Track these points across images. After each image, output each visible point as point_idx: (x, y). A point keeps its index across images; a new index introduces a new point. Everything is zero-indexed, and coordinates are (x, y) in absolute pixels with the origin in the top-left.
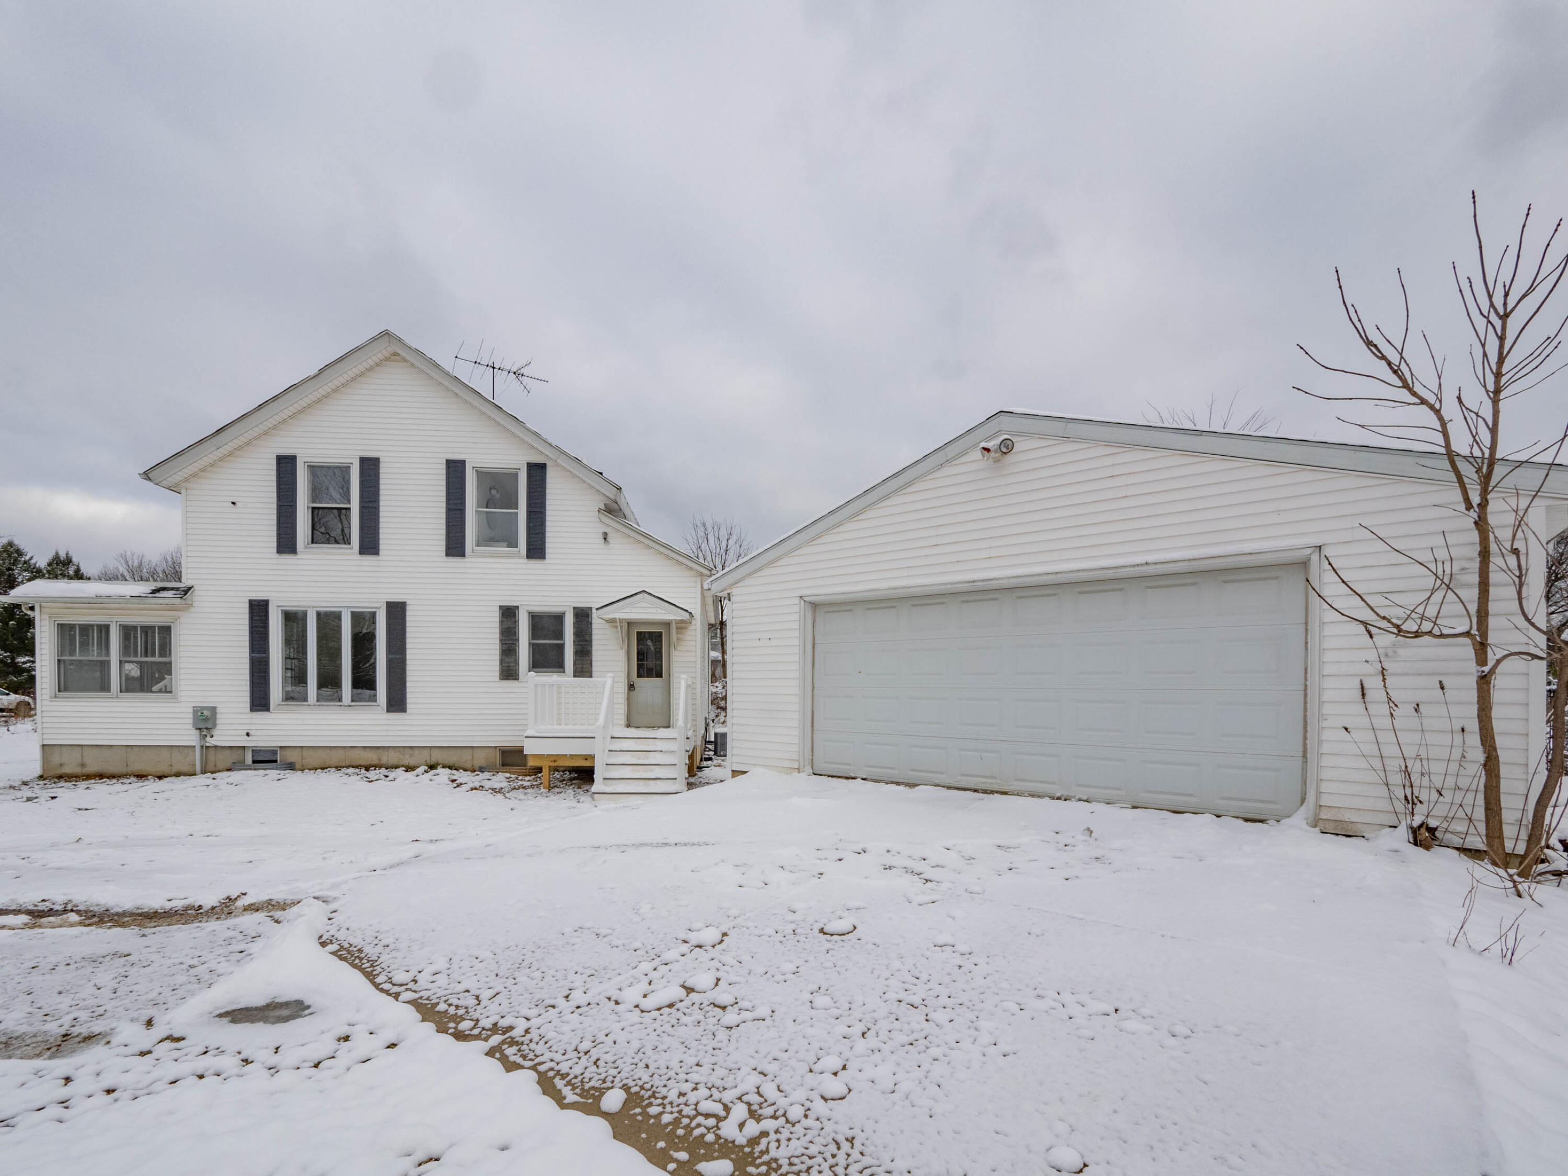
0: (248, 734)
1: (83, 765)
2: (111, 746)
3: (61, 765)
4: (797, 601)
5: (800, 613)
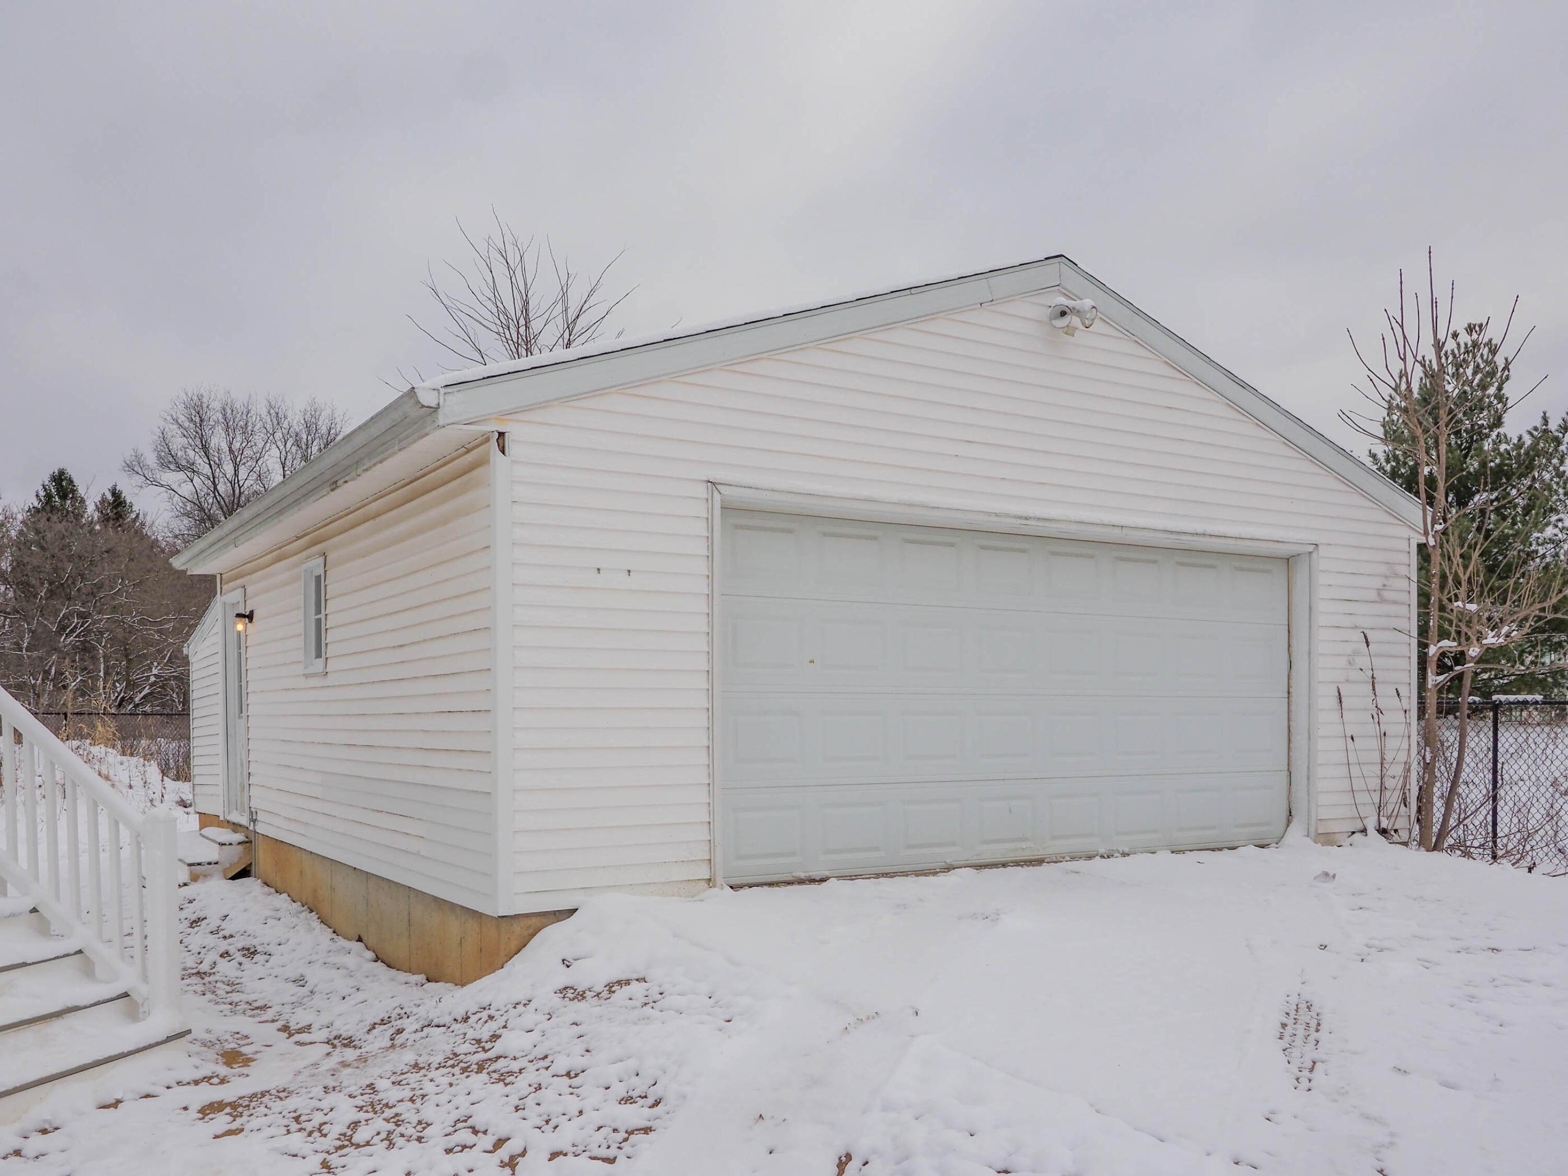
4: (701, 491)
5: (709, 521)
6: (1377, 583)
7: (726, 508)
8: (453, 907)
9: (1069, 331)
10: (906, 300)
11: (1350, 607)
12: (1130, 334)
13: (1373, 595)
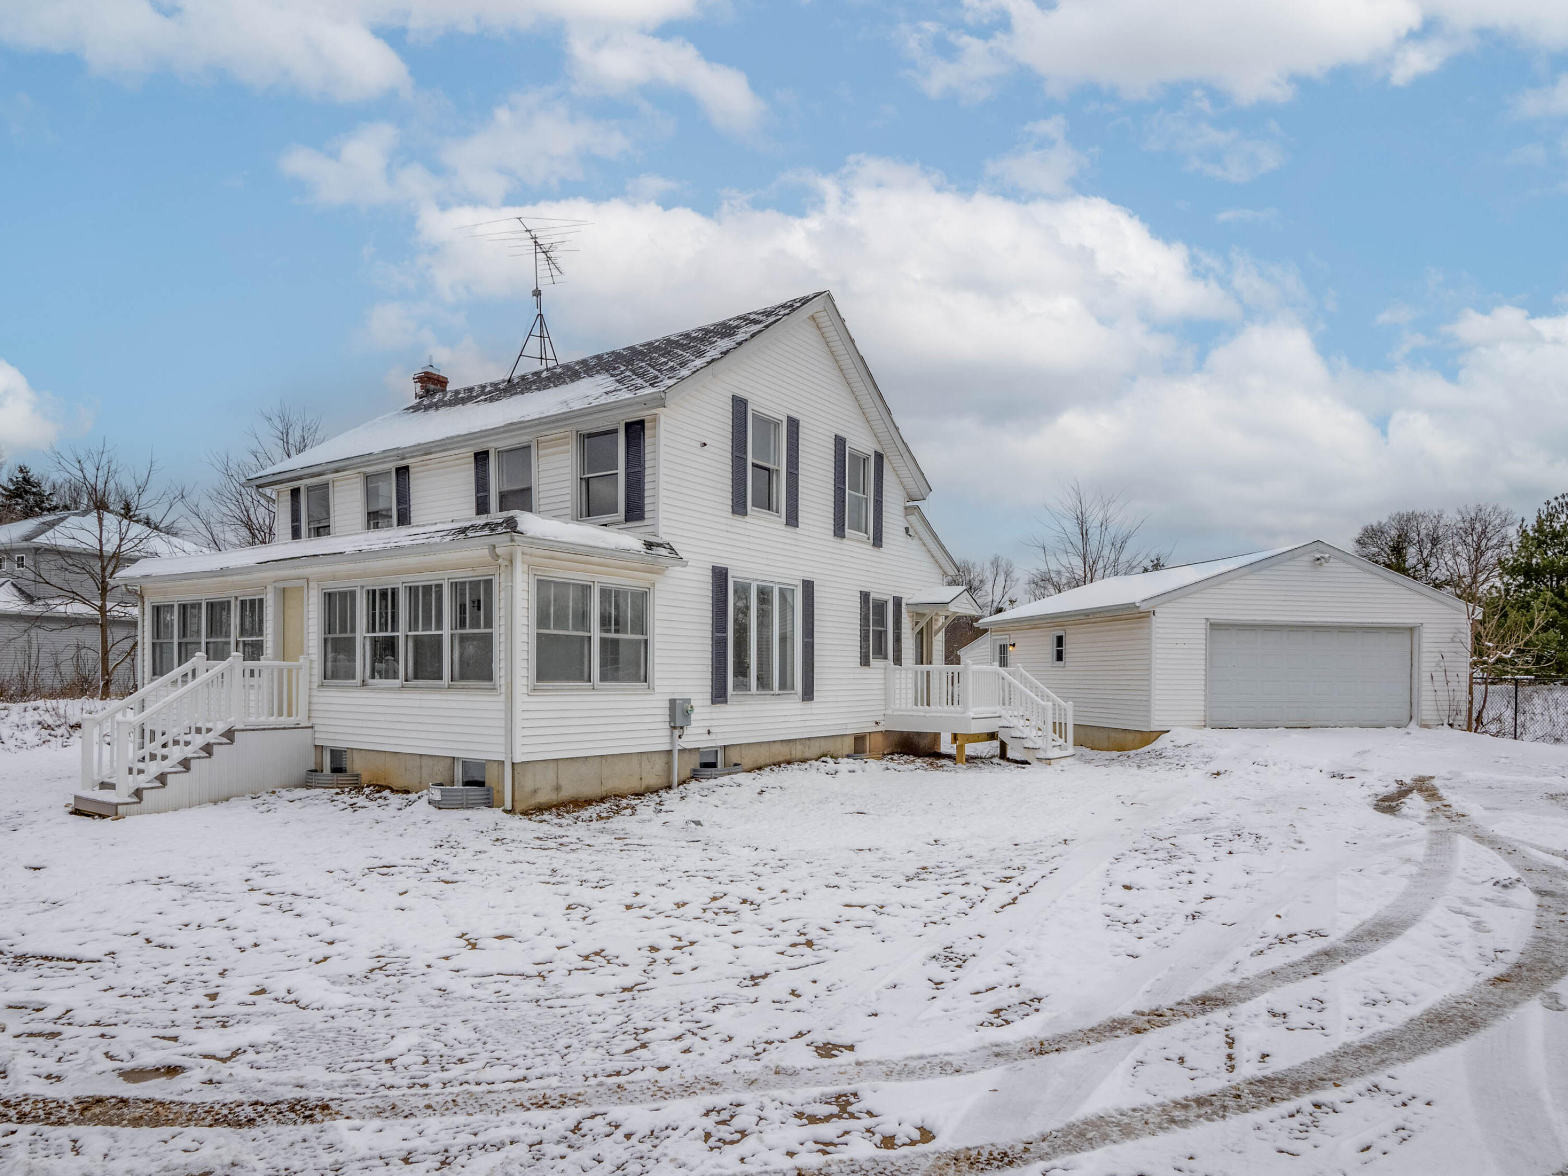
0: (709, 732)
1: (558, 788)
2: (586, 757)
3: (535, 791)
4: (1204, 621)
5: (1206, 629)
6: (1451, 636)
7: (1211, 624)
8: (1130, 731)
9: (1321, 564)
10: (1265, 562)
11: (1437, 645)
12: (1344, 561)
13: (1449, 640)
